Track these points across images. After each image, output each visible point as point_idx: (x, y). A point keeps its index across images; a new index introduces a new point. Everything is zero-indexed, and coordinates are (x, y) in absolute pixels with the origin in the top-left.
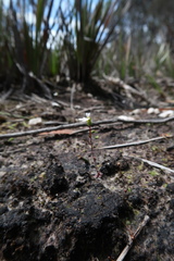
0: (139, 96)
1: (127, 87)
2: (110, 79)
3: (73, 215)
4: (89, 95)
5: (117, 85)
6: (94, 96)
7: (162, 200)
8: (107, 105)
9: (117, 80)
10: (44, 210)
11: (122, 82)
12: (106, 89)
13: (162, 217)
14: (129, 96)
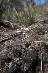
0: (15, 25)
1: (11, 23)
2: (6, 21)
3: (29, 59)
4: (2, 27)
5: (8, 23)
6: (3, 27)
7: (41, 48)
8: (9, 29)
9: (8, 21)
10: (19, 62)
11: (9, 22)
12: (5, 24)
13: (43, 52)
14: (12, 26)
